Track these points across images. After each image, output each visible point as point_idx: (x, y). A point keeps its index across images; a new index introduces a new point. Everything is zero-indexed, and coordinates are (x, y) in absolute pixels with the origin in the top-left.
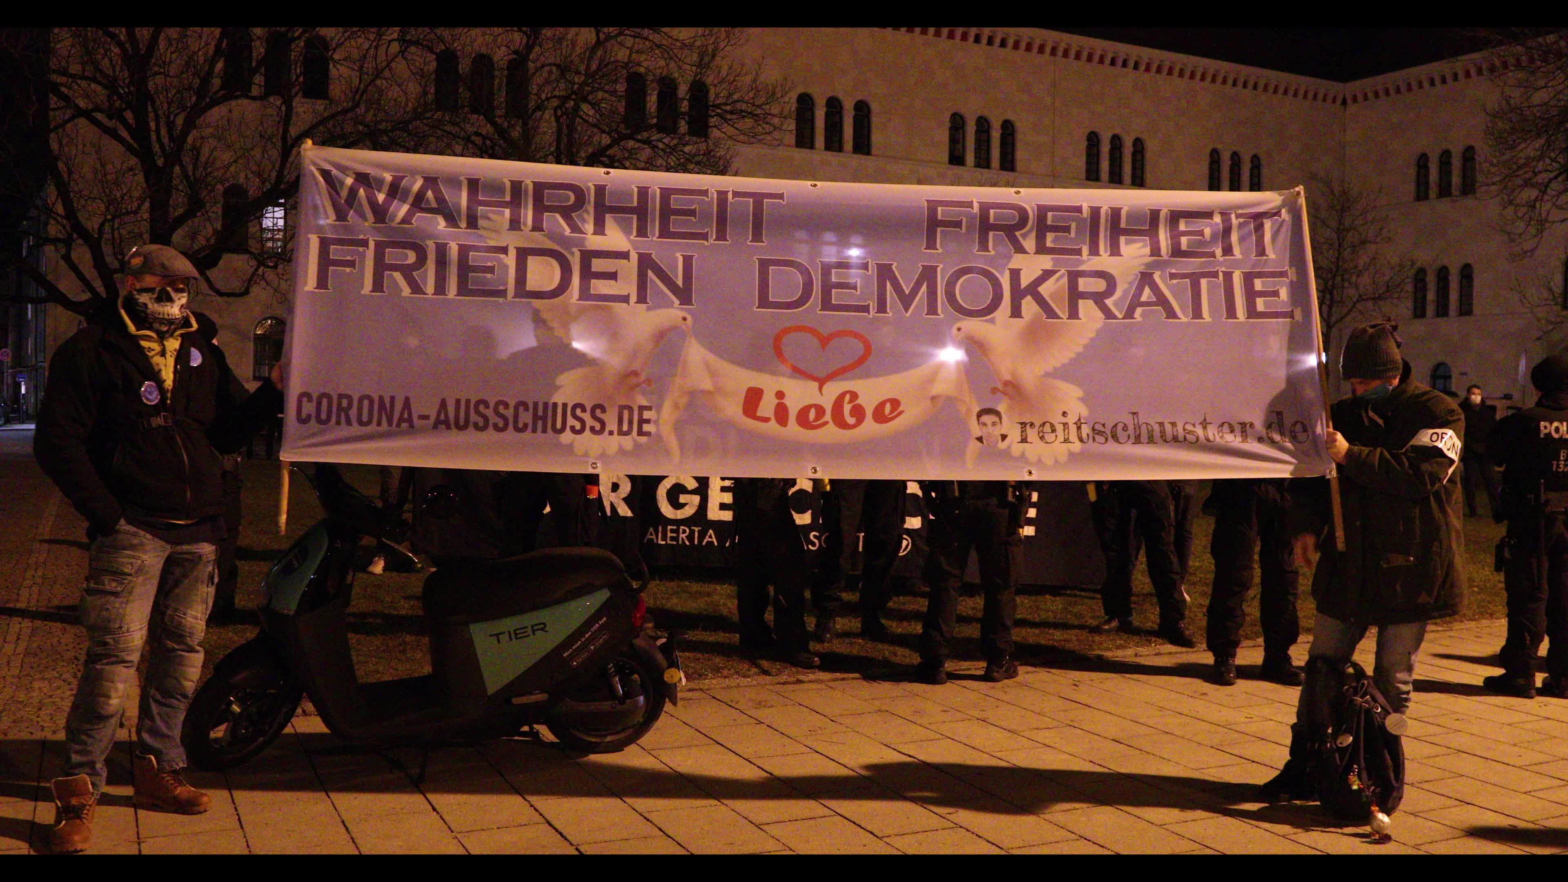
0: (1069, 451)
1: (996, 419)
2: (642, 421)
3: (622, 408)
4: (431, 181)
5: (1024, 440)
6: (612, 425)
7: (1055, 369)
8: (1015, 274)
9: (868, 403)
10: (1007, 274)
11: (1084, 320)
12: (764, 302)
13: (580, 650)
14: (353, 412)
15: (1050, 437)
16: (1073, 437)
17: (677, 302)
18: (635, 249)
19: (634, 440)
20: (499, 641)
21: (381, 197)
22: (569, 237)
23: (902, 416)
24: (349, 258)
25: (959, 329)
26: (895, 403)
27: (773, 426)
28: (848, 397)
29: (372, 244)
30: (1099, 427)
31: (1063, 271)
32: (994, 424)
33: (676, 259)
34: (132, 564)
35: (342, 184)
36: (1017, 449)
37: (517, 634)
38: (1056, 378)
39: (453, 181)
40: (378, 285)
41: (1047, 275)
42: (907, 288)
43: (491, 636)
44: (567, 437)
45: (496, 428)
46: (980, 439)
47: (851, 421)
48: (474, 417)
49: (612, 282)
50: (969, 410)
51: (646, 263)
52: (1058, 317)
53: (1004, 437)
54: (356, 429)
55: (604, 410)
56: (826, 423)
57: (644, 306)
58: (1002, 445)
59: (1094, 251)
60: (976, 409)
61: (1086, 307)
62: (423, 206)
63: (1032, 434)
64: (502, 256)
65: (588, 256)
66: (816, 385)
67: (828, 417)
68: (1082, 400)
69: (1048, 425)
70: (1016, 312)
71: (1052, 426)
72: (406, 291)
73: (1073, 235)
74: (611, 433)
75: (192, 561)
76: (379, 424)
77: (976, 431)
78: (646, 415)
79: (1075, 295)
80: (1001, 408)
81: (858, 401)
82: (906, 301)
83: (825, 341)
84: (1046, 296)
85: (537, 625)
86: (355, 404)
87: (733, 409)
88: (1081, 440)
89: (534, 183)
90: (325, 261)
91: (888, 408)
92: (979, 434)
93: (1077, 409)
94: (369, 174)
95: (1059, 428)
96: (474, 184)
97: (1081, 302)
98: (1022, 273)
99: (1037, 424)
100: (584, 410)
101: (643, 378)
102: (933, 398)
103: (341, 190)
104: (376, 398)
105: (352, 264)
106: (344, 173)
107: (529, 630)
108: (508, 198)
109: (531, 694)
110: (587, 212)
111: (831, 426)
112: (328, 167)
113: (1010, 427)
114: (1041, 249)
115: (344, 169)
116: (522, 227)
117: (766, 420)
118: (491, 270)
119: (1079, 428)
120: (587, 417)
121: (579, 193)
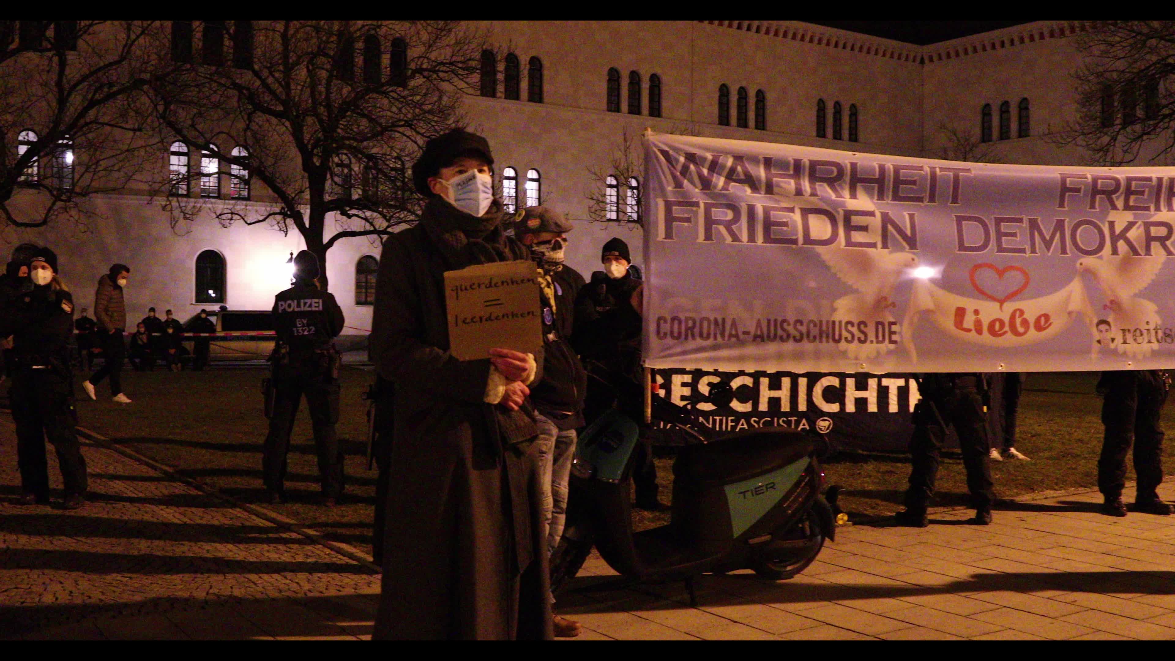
0: (1152, 349)
1: (1107, 327)
2: (891, 333)
3: (878, 323)
4: (739, 158)
5: (1125, 342)
6: (872, 336)
7: (1140, 291)
8: (1112, 224)
9: (1031, 317)
10: (1107, 225)
11: (1154, 256)
12: (962, 247)
13: (793, 502)
14: (697, 330)
15: (1140, 339)
16: (1154, 340)
17: (907, 247)
18: (878, 209)
19: (887, 346)
20: (745, 498)
21: (705, 171)
22: (834, 200)
23: (1051, 327)
24: (686, 216)
25: (1081, 264)
26: (1047, 317)
27: (973, 335)
28: (1018, 313)
29: (702, 205)
30: (1168, 332)
31: (1140, 222)
32: (1107, 331)
33: (904, 216)
34: (546, 445)
35: (677, 161)
36: (1121, 348)
37: (757, 491)
38: (1140, 297)
39: (754, 159)
40: (708, 237)
41: (1131, 225)
42: (1048, 235)
43: (740, 493)
44: (843, 345)
45: (796, 340)
46: (1099, 342)
47: (1021, 330)
48: (780, 332)
49: (865, 233)
50: (1091, 321)
51: (886, 220)
52: (1141, 255)
53: (1113, 340)
54: (700, 342)
55: (866, 326)
56: (1006, 332)
57: (886, 250)
58: (1112, 346)
59: (1158, 209)
60: (1095, 321)
61: (1155, 246)
62: (734, 177)
63: (1129, 337)
64: (792, 214)
65: (848, 215)
66: (997, 305)
67: (1007, 328)
68: (1157, 312)
69: (1138, 331)
70: (1115, 252)
71: (1141, 332)
72: (729, 239)
73: (1146, 197)
74: (872, 342)
75: (566, 443)
76: (715, 338)
77: (1097, 336)
78: (894, 328)
79: (1149, 239)
80: (1110, 320)
81: (1025, 316)
82: (1048, 244)
83: (1001, 273)
84: (1132, 239)
85: (769, 484)
86: (698, 324)
87: (948, 323)
88: (1158, 341)
89: (810, 161)
90: (670, 219)
91: (1043, 320)
92: (1098, 338)
93: (1155, 320)
94: (695, 154)
95: (1145, 333)
96: (768, 162)
97: (1153, 243)
98: (1116, 223)
99: (1132, 330)
100: (853, 325)
101: (889, 302)
102: (1070, 313)
103: (677, 164)
104: (712, 319)
105: (688, 220)
106: (677, 153)
107: (764, 488)
108: (791, 172)
109: (761, 536)
110: (845, 182)
111: (1009, 334)
112: (667, 149)
113: (1115, 332)
114: (1127, 207)
115: (677, 150)
116: (804, 193)
117: (969, 330)
118: (785, 224)
119: (1156, 333)
120: (855, 330)
121: (840, 168)
